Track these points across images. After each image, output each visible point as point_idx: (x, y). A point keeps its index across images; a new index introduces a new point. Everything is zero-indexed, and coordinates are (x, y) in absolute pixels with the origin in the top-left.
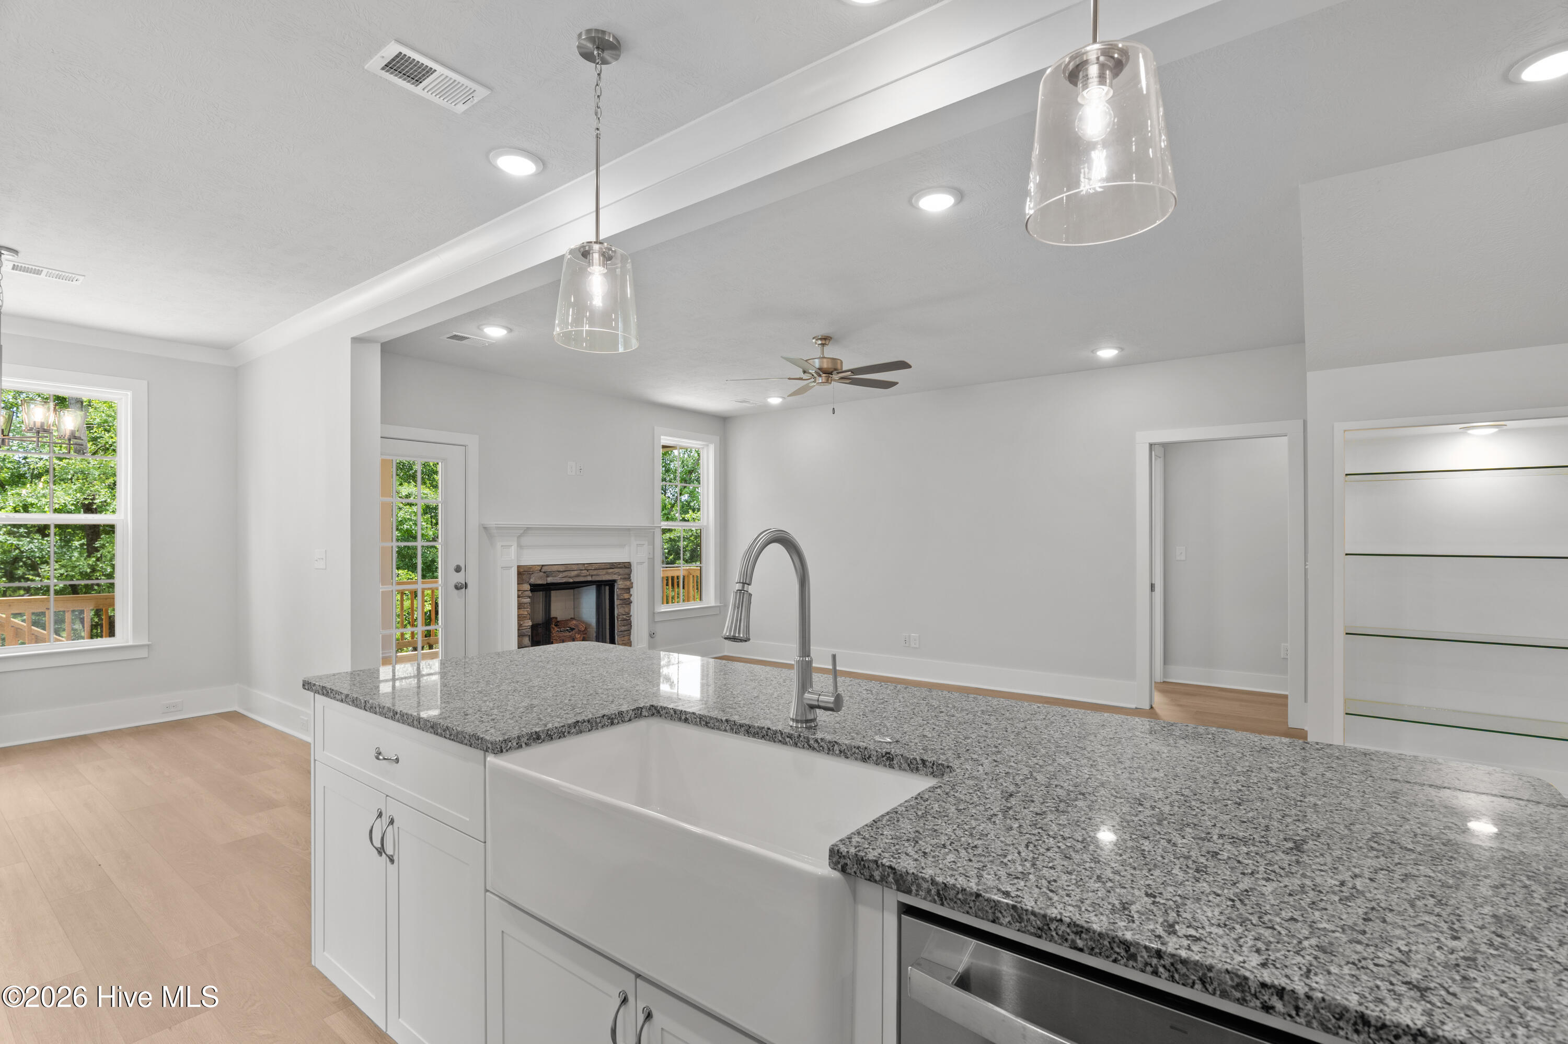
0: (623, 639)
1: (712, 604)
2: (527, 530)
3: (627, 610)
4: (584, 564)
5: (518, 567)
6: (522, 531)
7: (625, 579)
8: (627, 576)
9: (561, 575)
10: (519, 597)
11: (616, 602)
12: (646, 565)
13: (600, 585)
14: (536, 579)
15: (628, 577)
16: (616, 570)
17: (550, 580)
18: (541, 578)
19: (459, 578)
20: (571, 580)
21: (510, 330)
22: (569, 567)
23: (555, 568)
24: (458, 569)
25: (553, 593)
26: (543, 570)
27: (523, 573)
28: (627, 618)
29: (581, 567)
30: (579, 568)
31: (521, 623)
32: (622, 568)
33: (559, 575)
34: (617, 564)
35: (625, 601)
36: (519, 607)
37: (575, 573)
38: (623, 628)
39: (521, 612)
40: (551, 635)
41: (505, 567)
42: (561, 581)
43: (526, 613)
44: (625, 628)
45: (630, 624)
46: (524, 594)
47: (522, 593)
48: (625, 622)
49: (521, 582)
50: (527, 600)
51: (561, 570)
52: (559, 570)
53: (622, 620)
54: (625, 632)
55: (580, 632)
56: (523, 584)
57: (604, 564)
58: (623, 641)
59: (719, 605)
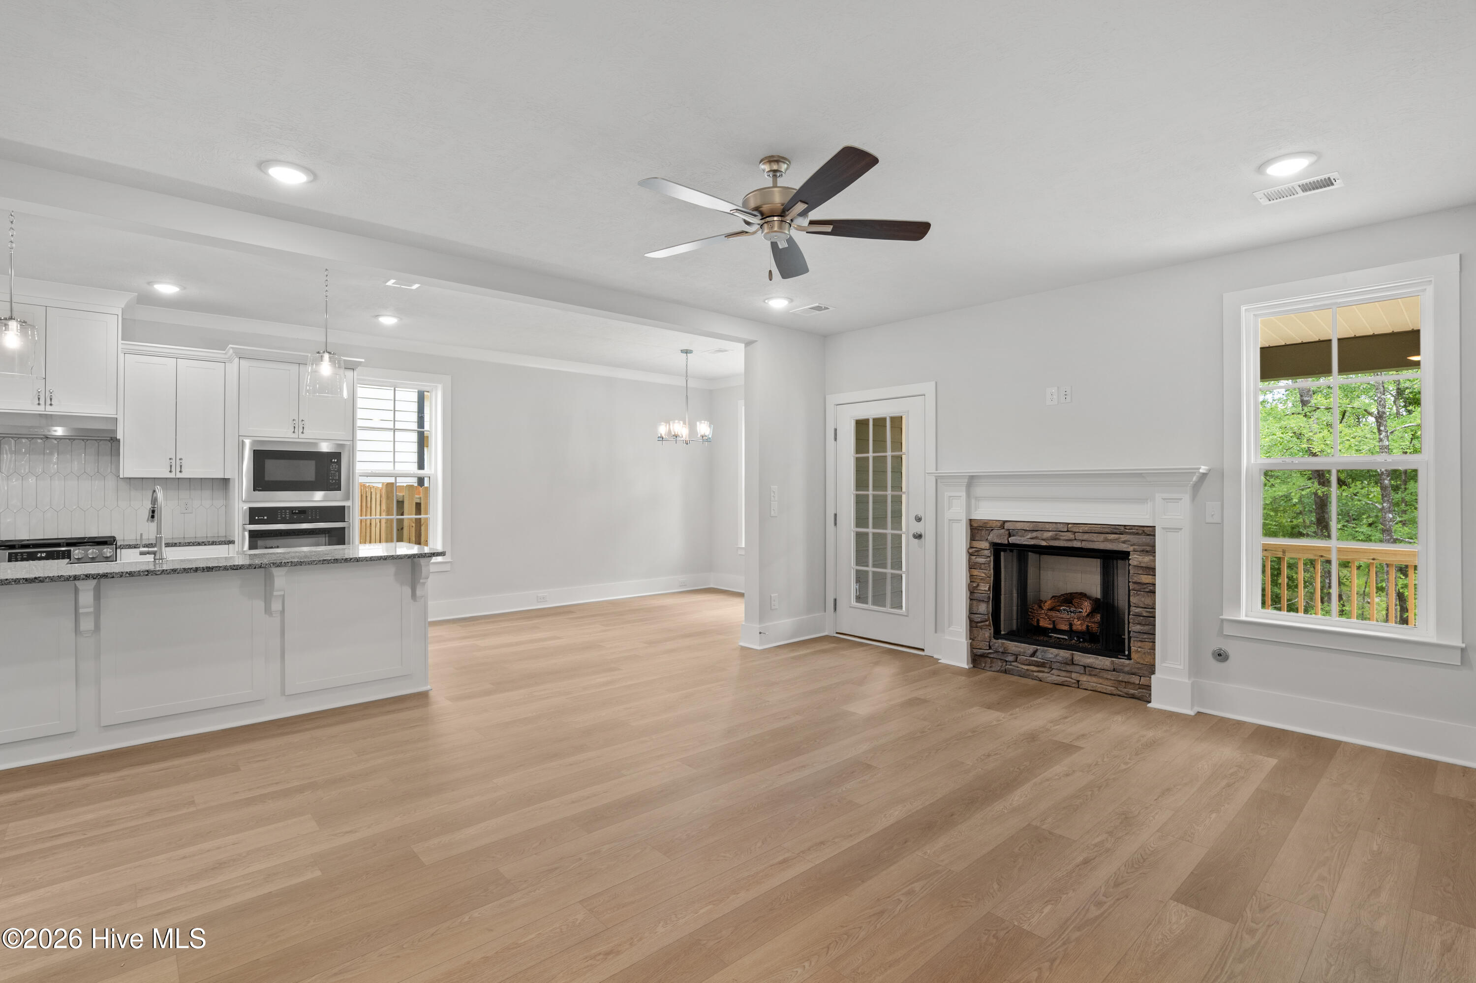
0: (1139, 644)
1: (1435, 639)
2: (973, 479)
3: (1148, 601)
4: (1069, 524)
5: (970, 521)
6: (968, 480)
7: (1144, 552)
8: (1148, 548)
9: (1029, 535)
10: (969, 554)
11: (1132, 586)
12: (1184, 535)
14: (997, 537)
15: (1151, 550)
16: (1124, 537)
17: (1012, 540)
18: (1000, 536)
19: (918, 528)
20: (1044, 543)
22: (1040, 526)
23: (1019, 526)
24: (920, 519)
25: (1032, 558)
27: (976, 529)
28: (1145, 614)
29: (1061, 527)
30: (1058, 528)
31: (974, 585)
32: (1137, 534)
33: (1027, 535)
34: (1127, 527)
35: (1145, 586)
36: (972, 566)
37: (1050, 534)
38: (1138, 628)
39: (975, 572)
40: (1037, 611)
41: (950, 520)
42: (1027, 543)
43: (983, 575)
44: (1142, 628)
45: (1154, 625)
46: (980, 552)
47: (976, 551)
48: (1142, 618)
49: (977, 538)
50: (983, 560)
51: (1028, 529)
52: (1025, 529)
53: (1134, 614)
54: (1145, 636)
55: (1083, 619)
56: (979, 540)
57: (1099, 526)
58: (1140, 647)
59: (1459, 644)
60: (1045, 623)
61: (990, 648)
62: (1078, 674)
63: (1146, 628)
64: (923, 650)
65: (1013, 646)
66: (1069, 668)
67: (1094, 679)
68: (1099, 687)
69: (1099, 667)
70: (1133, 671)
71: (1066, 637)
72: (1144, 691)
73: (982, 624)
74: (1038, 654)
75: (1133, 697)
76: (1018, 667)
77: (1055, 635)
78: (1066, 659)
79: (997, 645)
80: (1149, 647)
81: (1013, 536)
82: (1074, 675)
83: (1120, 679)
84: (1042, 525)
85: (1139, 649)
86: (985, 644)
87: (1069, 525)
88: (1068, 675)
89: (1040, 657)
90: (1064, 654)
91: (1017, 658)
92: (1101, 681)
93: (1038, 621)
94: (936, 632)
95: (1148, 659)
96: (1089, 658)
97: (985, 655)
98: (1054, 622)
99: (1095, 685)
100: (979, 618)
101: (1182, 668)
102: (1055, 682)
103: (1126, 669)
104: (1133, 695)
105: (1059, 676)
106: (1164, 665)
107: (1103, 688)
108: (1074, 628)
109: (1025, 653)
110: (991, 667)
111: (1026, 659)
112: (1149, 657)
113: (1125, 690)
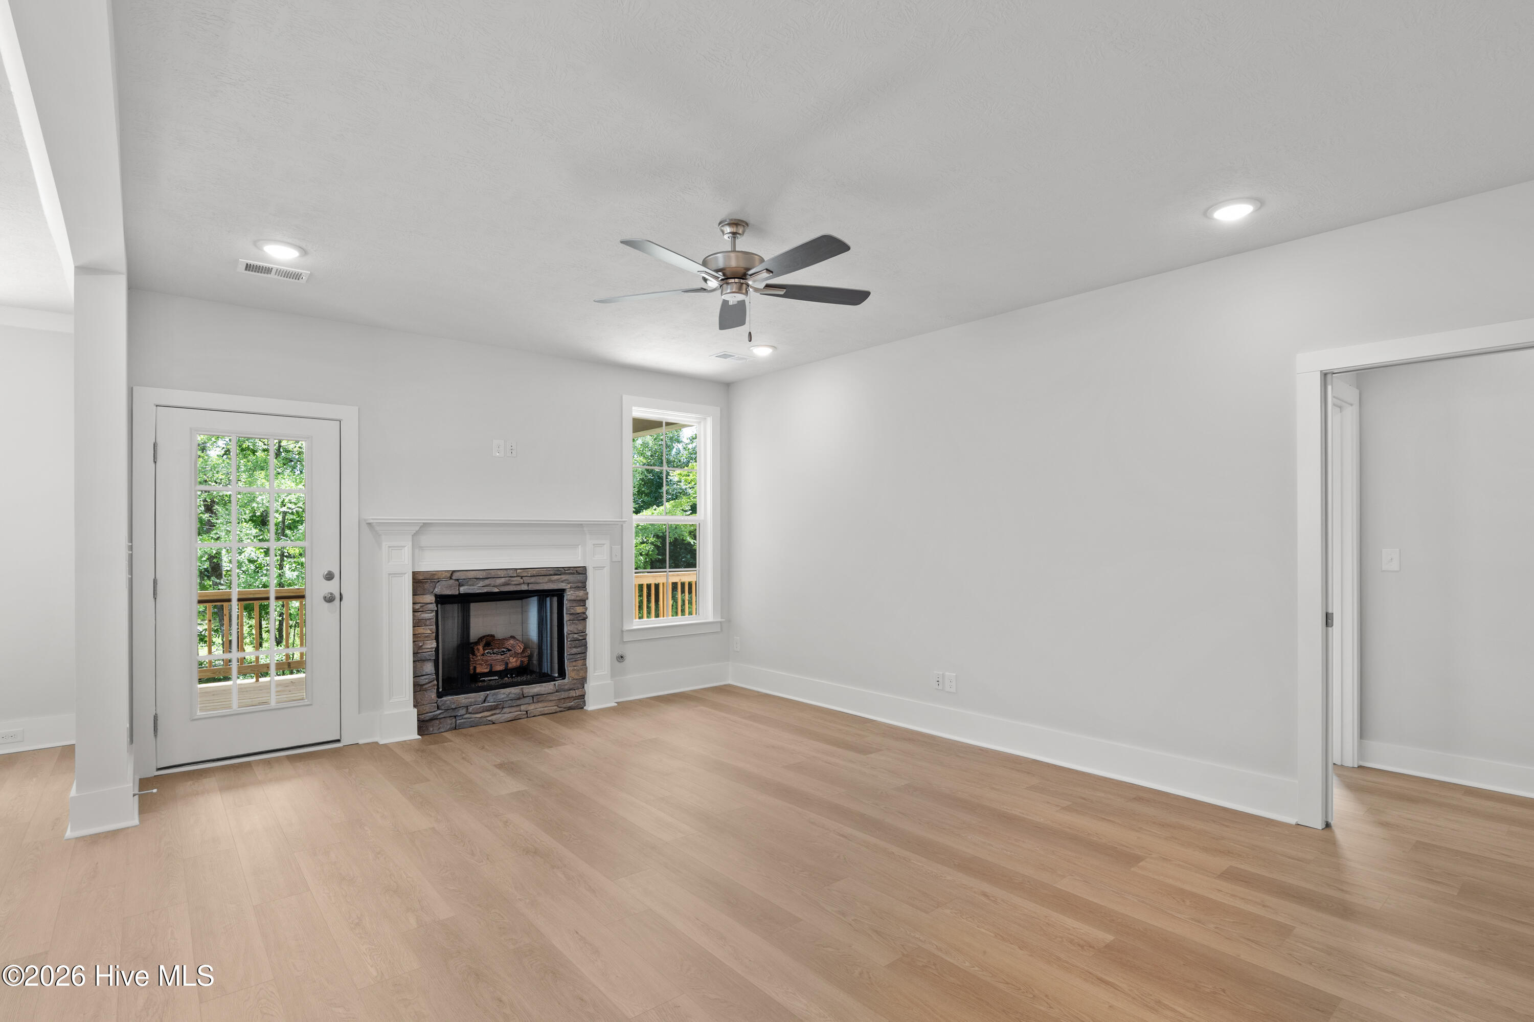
0: (574, 664)
1: (711, 619)
2: (425, 526)
3: (580, 627)
4: (516, 569)
5: (414, 573)
6: (417, 528)
7: (578, 588)
8: (580, 585)
9: (481, 583)
10: (414, 611)
11: (566, 617)
12: (606, 571)
13: (543, 595)
14: (442, 589)
15: (583, 586)
16: (564, 577)
17: (463, 590)
18: (449, 587)
19: (332, 587)
20: (496, 590)
21: (304, 252)
22: (494, 574)
23: (471, 575)
24: (329, 577)
25: (473, 606)
26: (454, 577)
27: (420, 582)
28: (581, 638)
29: (511, 573)
30: (508, 574)
31: (421, 645)
32: (573, 574)
33: (478, 584)
34: (565, 569)
35: (577, 616)
36: (417, 623)
37: (503, 580)
38: (574, 650)
39: (420, 630)
40: (473, 659)
41: (389, 574)
42: (481, 591)
43: (429, 632)
44: (577, 650)
45: (585, 645)
46: (424, 607)
47: (421, 607)
48: (577, 642)
49: (419, 593)
50: (429, 615)
51: (481, 577)
52: (478, 577)
53: (573, 639)
54: (578, 656)
55: (516, 655)
56: (421, 594)
57: (545, 569)
58: (574, 666)
59: (720, 620)
60: (479, 670)
61: (438, 708)
62: (527, 705)
63: (579, 650)
64: (338, 741)
65: (463, 699)
66: (518, 702)
67: (540, 705)
68: (546, 710)
69: (546, 693)
70: (571, 687)
71: (497, 678)
72: (577, 701)
73: (430, 685)
74: (490, 698)
75: (570, 708)
76: (471, 718)
77: (486, 679)
78: (518, 694)
79: (448, 702)
80: (581, 664)
81: (463, 585)
82: (523, 708)
83: (562, 697)
84: (494, 572)
85: (575, 668)
86: (432, 706)
87: (518, 571)
88: (518, 709)
89: (492, 700)
90: (514, 691)
91: (467, 709)
92: (545, 704)
93: (475, 668)
94: (359, 713)
95: (582, 674)
96: (535, 687)
97: (435, 718)
98: (491, 665)
99: (542, 709)
100: (426, 679)
101: (606, 673)
102: (509, 719)
103: (566, 687)
104: (569, 707)
105: (511, 712)
106: (596, 674)
107: (549, 710)
108: (510, 666)
109: (475, 701)
110: (439, 729)
111: (480, 707)
112: (582, 672)
113: (565, 705)
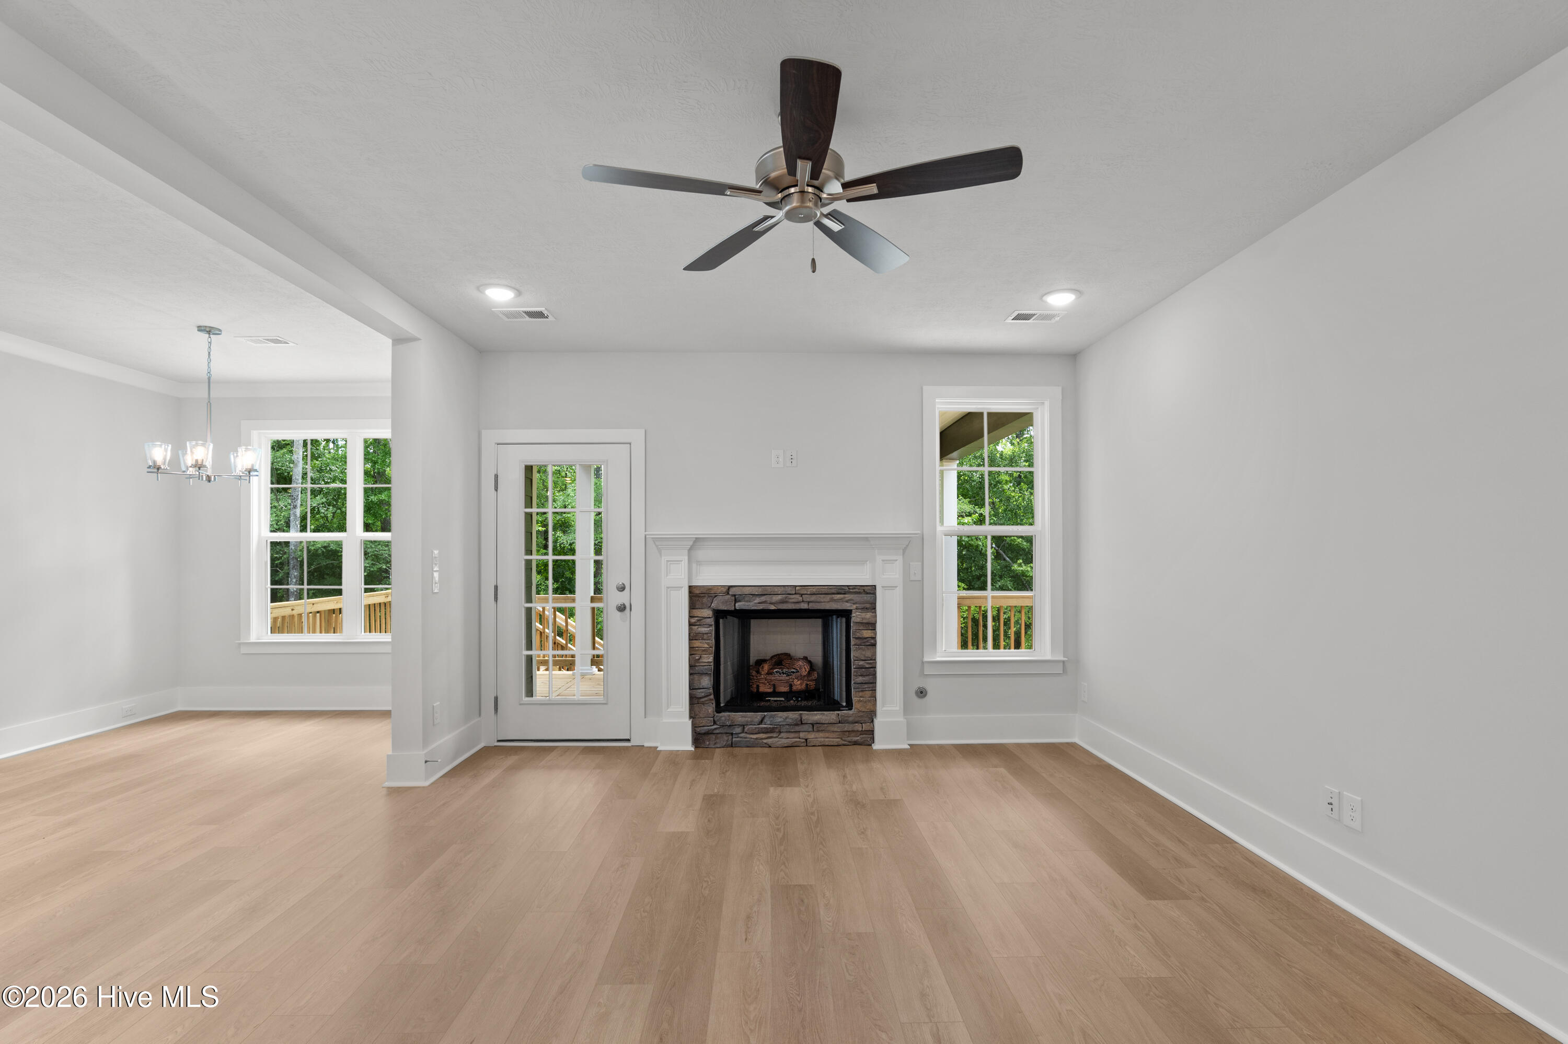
0: (861, 694)
1: (1048, 657)
2: (697, 542)
3: (868, 654)
4: (795, 586)
5: (690, 587)
6: (691, 543)
7: (865, 609)
8: (868, 606)
9: (757, 600)
10: (691, 624)
11: (853, 642)
12: (899, 592)
13: (825, 616)
14: (720, 604)
15: (870, 607)
16: (848, 597)
17: (739, 606)
18: (726, 602)
19: (623, 598)
20: (773, 607)
22: (769, 590)
23: (747, 591)
24: (622, 588)
25: (754, 623)
26: (730, 593)
27: (697, 596)
28: (867, 666)
29: (789, 590)
30: (786, 591)
31: (697, 658)
32: (859, 593)
33: (754, 600)
34: (851, 587)
35: (865, 640)
36: (692, 637)
37: (780, 597)
38: (860, 679)
39: (697, 644)
40: (757, 677)
41: (668, 588)
42: (756, 608)
43: (706, 646)
44: (864, 679)
45: (874, 675)
46: (702, 621)
47: (698, 620)
48: (863, 670)
49: (697, 606)
50: (706, 629)
51: (757, 593)
52: (753, 593)
53: (858, 667)
54: (866, 686)
55: (801, 678)
56: (699, 608)
57: (826, 587)
58: (861, 697)
59: (1062, 658)
60: (763, 689)
61: (715, 723)
62: (806, 733)
63: (866, 679)
64: (628, 740)
65: (739, 717)
66: (797, 728)
67: (821, 734)
68: (827, 742)
69: (827, 722)
70: (856, 719)
71: (783, 699)
72: (864, 736)
73: (706, 699)
74: (767, 720)
75: (856, 743)
76: (746, 738)
77: (772, 699)
78: (796, 720)
79: (723, 718)
80: (869, 695)
81: (740, 601)
82: (802, 735)
83: (846, 729)
84: (770, 589)
85: (862, 699)
86: (708, 720)
87: (797, 588)
88: (796, 735)
89: (769, 722)
90: (793, 715)
91: (744, 728)
92: (827, 735)
93: (758, 686)
94: (645, 718)
95: (869, 706)
96: (816, 715)
97: (710, 732)
98: (774, 686)
99: (823, 739)
100: (702, 692)
101: (898, 709)
102: (786, 745)
103: (851, 719)
104: (855, 742)
105: (788, 738)
106: (885, 709)
107: (830, 741)
108: (794, 688)
109: (752, 721)
110: (715, 744)
111: (756, 728)
112: (870, 704)
113: (849, 739)
